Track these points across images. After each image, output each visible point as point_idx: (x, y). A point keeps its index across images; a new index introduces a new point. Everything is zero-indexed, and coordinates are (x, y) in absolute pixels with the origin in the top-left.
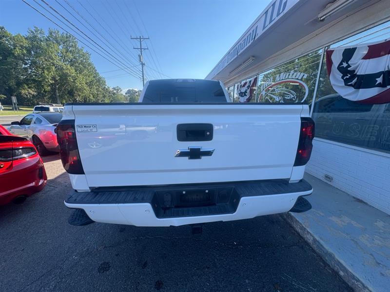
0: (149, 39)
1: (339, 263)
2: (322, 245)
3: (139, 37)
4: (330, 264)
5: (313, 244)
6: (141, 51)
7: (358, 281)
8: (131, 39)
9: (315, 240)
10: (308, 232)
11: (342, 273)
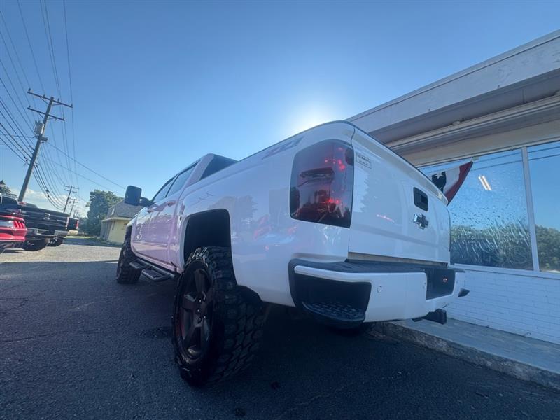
0: (71, 107)
1: (483, 355)
2: (459, 345)
3: (50, 98)
4: (475, 362)
5: (448, 350)
6: (46, 118)
7: (506, 360)
8: (29, 93)
9: (450, 344)
10: (438, 339)
11: (489, 364)
